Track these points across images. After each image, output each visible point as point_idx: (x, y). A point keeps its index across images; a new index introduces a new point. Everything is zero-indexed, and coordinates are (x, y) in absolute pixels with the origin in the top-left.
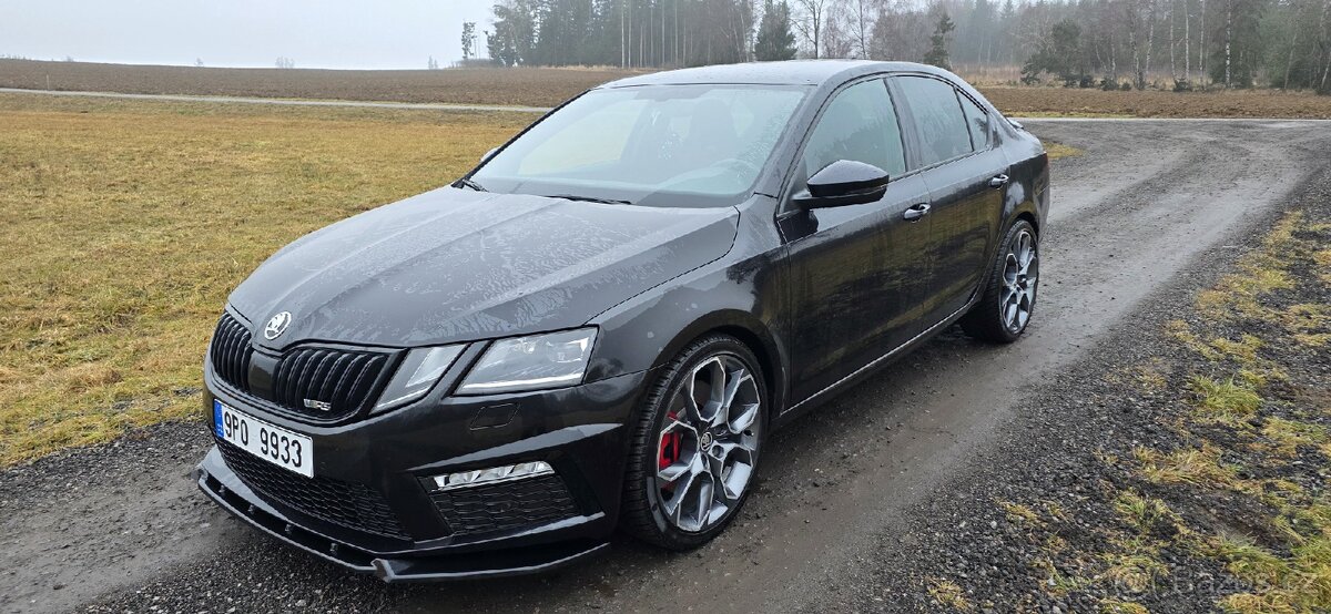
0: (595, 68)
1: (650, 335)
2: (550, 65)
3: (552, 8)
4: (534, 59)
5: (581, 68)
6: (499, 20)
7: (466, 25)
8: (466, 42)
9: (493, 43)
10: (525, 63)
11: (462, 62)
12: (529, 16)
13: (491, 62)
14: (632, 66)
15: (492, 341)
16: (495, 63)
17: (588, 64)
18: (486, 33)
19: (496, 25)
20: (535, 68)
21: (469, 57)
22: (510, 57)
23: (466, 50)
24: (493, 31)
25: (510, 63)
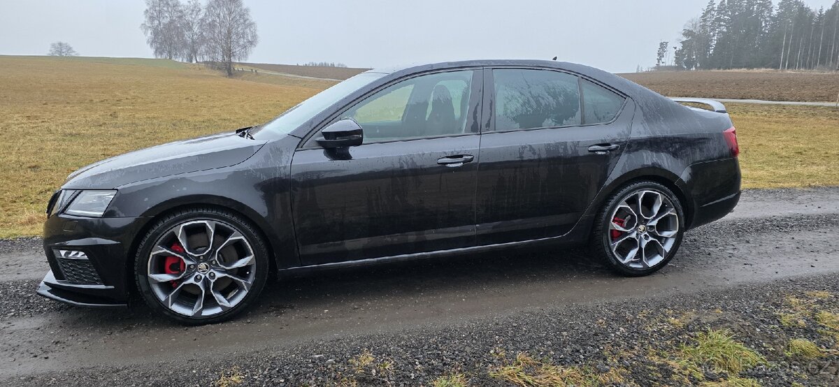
0: (755, 70)
1: (146, 199)
2: (719, 68)
3: (727, 28)
4: (708, 64)
5: (744, 70)
6: (685, 39)
7: (662, 44)
8: (661, 55)
9: (679, 55)
10: (701, 67)
11: (655, 68)
12: (709, 36)
13: (675, 67)
14: (788, 68)
15: (82, 190)
16: (679, 67)
17: (749, 66)
18: (675, 48)
19: (683, 42)
20: (707, 71)
21: (661, 64)
22: (690, 64)
23: (659, 60)
24: (680, 47)
25: (689, 68)
